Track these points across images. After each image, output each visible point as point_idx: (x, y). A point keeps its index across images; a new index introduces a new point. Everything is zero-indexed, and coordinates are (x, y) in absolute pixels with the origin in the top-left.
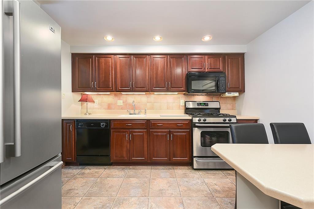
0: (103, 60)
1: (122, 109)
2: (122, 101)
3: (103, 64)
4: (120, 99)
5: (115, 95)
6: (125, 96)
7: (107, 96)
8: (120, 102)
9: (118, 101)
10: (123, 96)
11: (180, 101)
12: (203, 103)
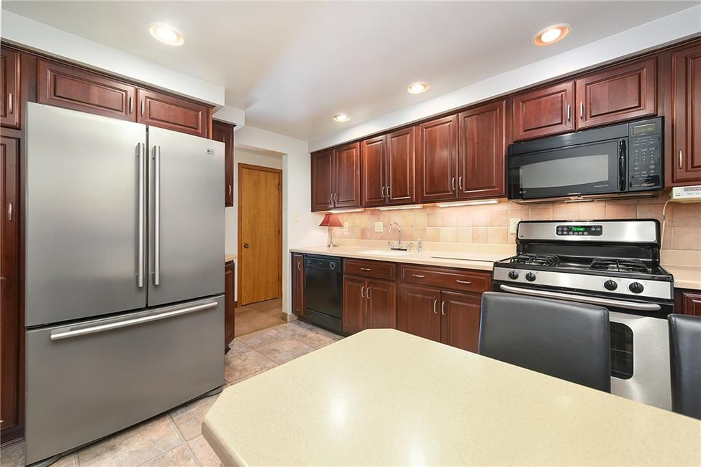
0: (344, 154)
1: (382, 238)
2: (382, 223)
3: (345, 161)
4: (379, 220)
5: (373, 213)
6: (387, 214)
7: (359, 216)
8: (379, 226)
9: (376, 223)
10: (384, 213)
11: (507, 220)
12: (581, 227)
